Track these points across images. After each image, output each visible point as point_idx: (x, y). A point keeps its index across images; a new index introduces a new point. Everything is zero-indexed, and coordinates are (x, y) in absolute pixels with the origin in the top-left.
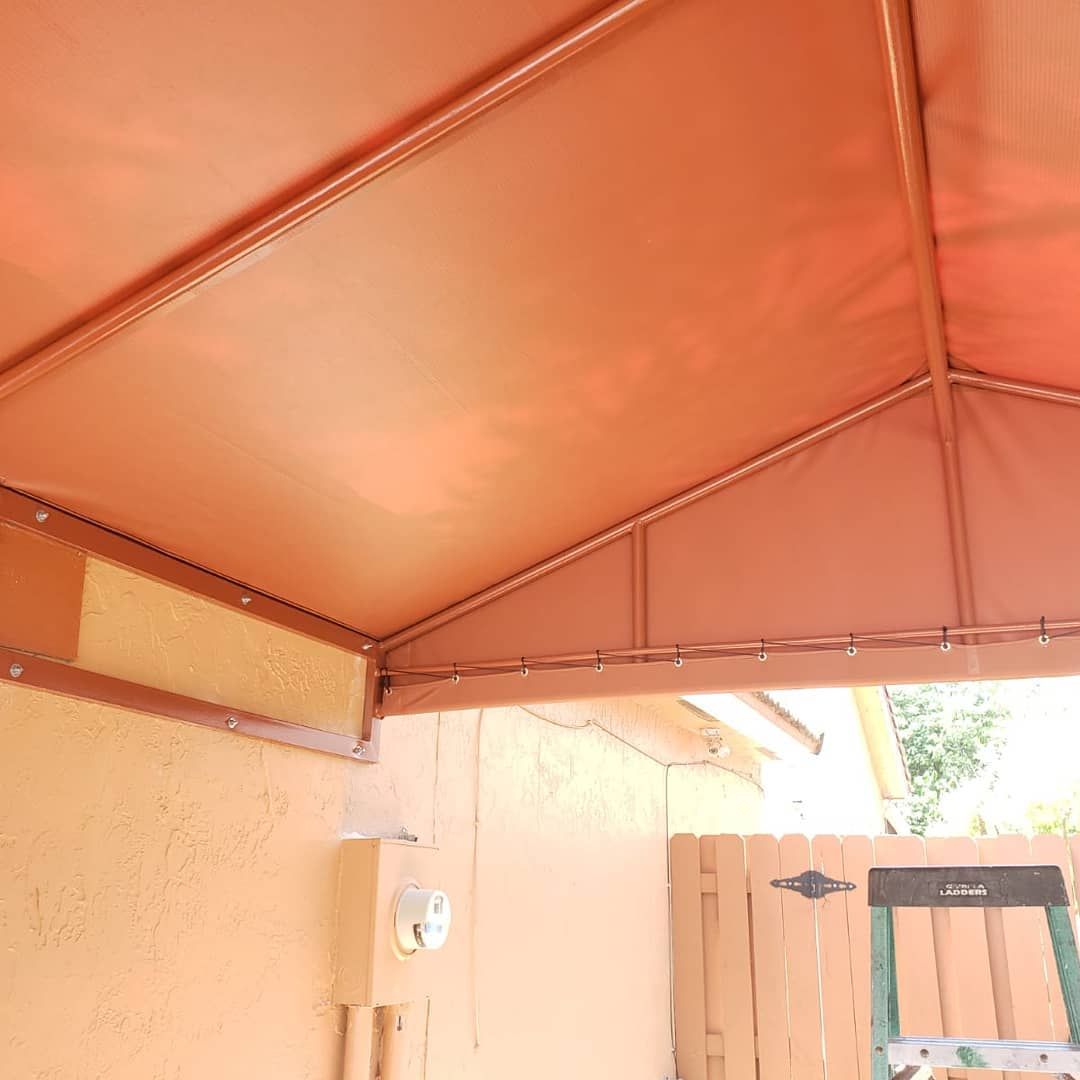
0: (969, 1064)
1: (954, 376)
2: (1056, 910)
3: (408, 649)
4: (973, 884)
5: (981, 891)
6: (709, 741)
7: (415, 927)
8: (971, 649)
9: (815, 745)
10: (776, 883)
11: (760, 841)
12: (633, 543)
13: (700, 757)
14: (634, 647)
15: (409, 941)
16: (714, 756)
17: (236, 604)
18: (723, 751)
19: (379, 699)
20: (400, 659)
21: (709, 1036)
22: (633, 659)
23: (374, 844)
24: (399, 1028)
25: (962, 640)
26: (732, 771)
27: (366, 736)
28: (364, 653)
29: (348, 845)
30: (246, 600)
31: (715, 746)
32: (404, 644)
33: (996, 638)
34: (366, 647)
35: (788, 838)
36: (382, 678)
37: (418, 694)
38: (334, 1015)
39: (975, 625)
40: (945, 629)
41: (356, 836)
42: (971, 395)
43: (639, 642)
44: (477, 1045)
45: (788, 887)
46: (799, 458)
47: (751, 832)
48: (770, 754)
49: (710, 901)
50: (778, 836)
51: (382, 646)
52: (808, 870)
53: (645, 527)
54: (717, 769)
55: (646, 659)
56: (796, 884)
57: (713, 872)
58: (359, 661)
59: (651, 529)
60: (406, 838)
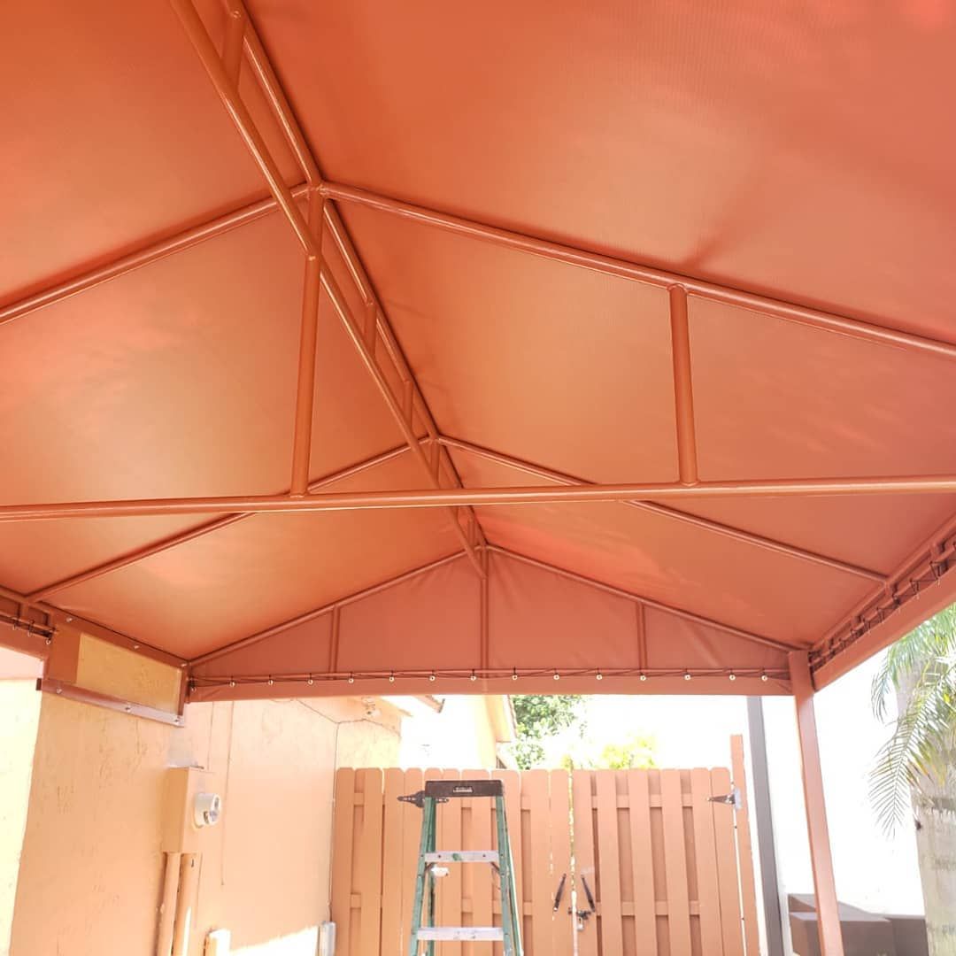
0: (456, 859)
1: (489, 547)
2: (499, 798)
3: (204, 666)
4: (467, 787)
5: (470, 790)
6: (367, 706)
7: (205, 814)
8: (485, 680)
9: (438, 706)
10: (400, 799)
11: (393, 773)
12: (333, 615)
13: (361, 717)
14: (329, 672)
15: (201, 821)
16: (369, 716)
17: (132, 649)
18: (376, 713)
19: (188, 693)
20: (200, 671)
21: (353, 896)
22: (328, 678)
23: (186, 770)
24: (193, 866)
25: (481, 676)
26: (382, 725)
27: (180, 713)
28: (180, 668)
29: (170, 771)
30: (136, 647)
31: (370, 710)
32: (203, 663)
33: (496, 676)
34: (183, 665)
35: (410, 770)
36: (190, 682)
37: (212, 691)
38: (161, 858)
39: (487, 669)
40: (473, 670)
41: (174, 766)
42: (496, 557)
43: (332, 670)
44: (222, 884)
45: (408, 801)
46: (418, 579)
47: (388, 766)
48: (408, 714)
49: (358, 810)
50: (404, 769)
51: (191, 664)
52: (419, 790)
53: (339, 608)
54: (370, 724)
55: (335, 678)
56: (413, 799)
57: (362, 792)
58: (179, 672)
59: (342, 610)
60: (198, 767)
